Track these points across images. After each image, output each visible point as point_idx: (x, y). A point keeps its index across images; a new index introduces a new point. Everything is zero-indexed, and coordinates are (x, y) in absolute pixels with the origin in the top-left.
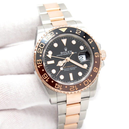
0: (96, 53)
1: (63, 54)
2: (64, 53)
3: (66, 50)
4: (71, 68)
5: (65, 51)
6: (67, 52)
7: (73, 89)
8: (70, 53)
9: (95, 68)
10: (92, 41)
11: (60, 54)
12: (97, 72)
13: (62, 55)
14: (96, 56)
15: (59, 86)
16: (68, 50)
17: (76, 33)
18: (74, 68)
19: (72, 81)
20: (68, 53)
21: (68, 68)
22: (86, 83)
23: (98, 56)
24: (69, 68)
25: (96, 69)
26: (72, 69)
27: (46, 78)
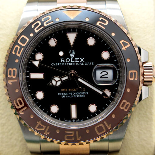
0: (133, 71)
1: (66, 62)
2: (68, 60)
3: (72, 55)
4: (76, 93)
5: (70, 58)
6: (74, 59)
7: (71, 138)
8: (80, 62)
9: (124, 101)
10: (129, 45)
11: (60, 62)
12: (126, 110)
13: (63, 64)
14: (131, 77)
15: (45, 127)
16: (75, 56)
17: (98, 24)
18: (82, 95)
19: (74, 121)
20: (75, 62)
21: (70, 92)
22: (100, 129)
23: (135, 77)
24: (72, 92)
25: (127, 103)
26: (77, 95)
27: (21, 106)
